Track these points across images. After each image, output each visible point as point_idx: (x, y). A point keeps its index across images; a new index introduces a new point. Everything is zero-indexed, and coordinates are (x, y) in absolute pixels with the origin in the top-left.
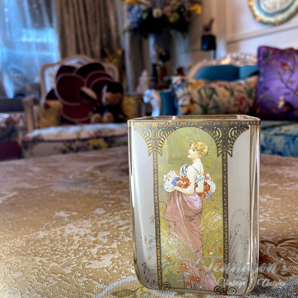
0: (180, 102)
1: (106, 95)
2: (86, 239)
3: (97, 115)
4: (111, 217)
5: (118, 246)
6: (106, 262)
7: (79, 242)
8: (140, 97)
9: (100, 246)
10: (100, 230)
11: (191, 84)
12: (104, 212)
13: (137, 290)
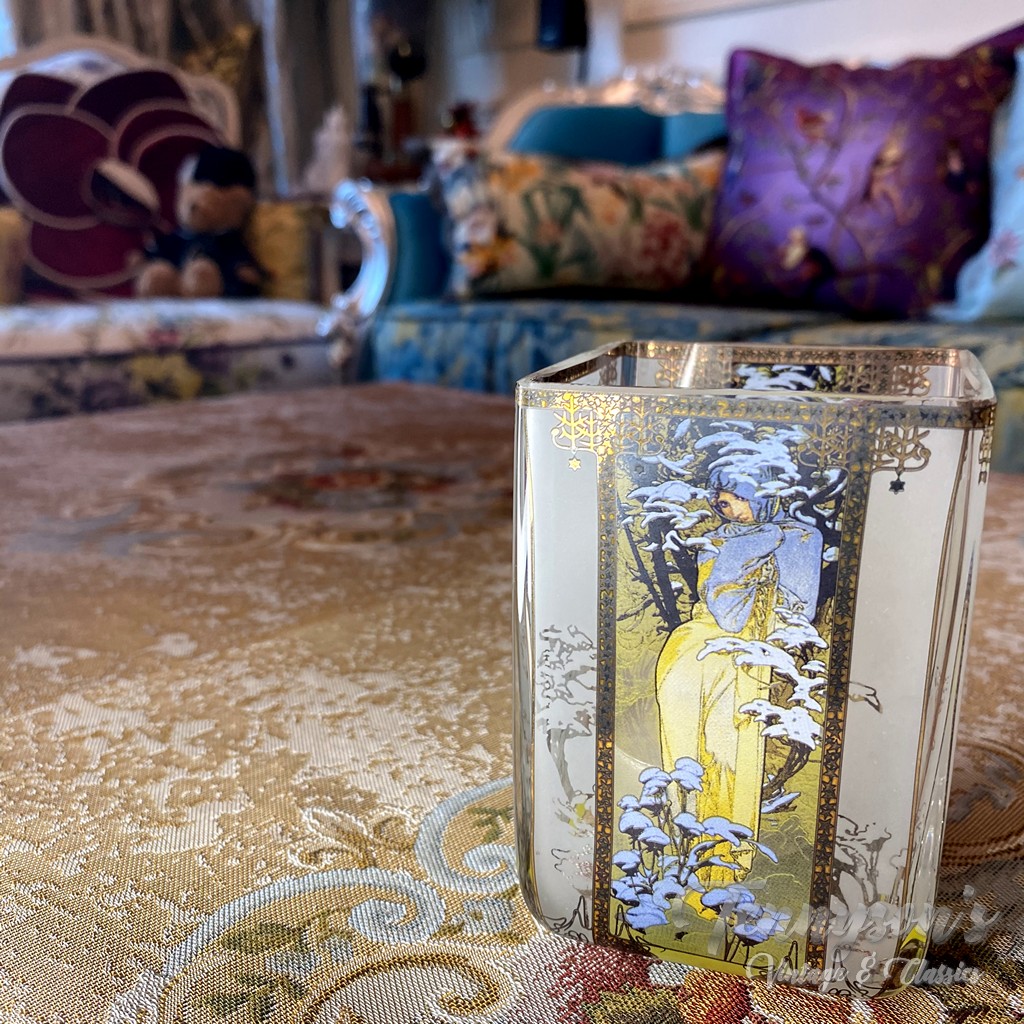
0: (462, 234)
1: (192, 194)
2: (129, 748)
3: (159, 268)
4: (219, 666)
5: (243, 771)
6: (203, 830)
7: (104, 759)
8: (318, 207)
9: (180, 775)
10: (178, 715)
11: (500, 170)
12: (192, 646)
13: (309, 925)
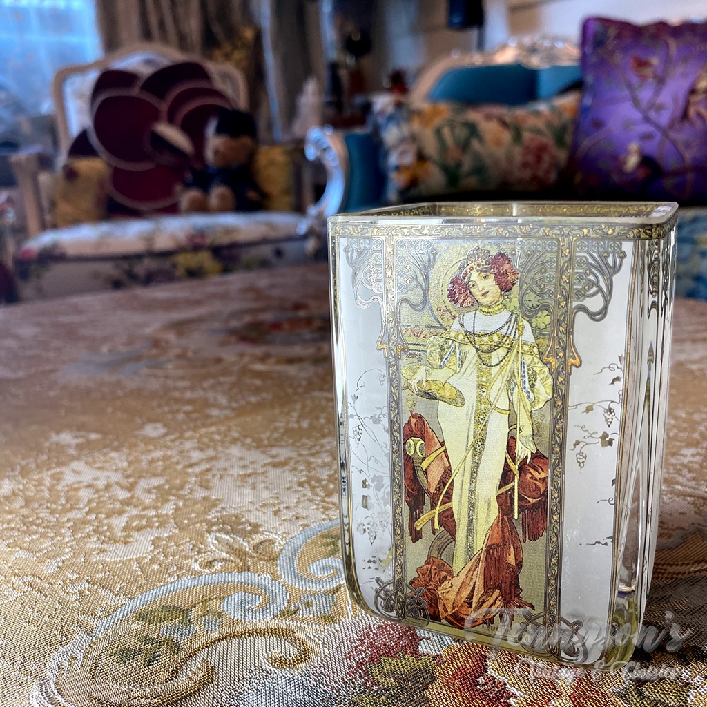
0: (393, 159)
2: (107, 495)
3: (193, 194)
4: (177, 443)
5: (177, 509)
6: (142, 546)
7: (89, 502)
8: (298, 146)
9: (135, 512)
10: (144, 475)
11: (419, 113)
12: (162, 431)
13: (195, 607)
